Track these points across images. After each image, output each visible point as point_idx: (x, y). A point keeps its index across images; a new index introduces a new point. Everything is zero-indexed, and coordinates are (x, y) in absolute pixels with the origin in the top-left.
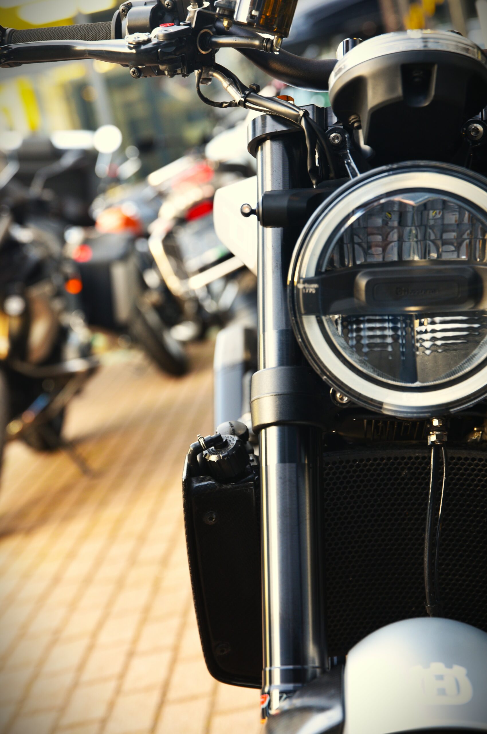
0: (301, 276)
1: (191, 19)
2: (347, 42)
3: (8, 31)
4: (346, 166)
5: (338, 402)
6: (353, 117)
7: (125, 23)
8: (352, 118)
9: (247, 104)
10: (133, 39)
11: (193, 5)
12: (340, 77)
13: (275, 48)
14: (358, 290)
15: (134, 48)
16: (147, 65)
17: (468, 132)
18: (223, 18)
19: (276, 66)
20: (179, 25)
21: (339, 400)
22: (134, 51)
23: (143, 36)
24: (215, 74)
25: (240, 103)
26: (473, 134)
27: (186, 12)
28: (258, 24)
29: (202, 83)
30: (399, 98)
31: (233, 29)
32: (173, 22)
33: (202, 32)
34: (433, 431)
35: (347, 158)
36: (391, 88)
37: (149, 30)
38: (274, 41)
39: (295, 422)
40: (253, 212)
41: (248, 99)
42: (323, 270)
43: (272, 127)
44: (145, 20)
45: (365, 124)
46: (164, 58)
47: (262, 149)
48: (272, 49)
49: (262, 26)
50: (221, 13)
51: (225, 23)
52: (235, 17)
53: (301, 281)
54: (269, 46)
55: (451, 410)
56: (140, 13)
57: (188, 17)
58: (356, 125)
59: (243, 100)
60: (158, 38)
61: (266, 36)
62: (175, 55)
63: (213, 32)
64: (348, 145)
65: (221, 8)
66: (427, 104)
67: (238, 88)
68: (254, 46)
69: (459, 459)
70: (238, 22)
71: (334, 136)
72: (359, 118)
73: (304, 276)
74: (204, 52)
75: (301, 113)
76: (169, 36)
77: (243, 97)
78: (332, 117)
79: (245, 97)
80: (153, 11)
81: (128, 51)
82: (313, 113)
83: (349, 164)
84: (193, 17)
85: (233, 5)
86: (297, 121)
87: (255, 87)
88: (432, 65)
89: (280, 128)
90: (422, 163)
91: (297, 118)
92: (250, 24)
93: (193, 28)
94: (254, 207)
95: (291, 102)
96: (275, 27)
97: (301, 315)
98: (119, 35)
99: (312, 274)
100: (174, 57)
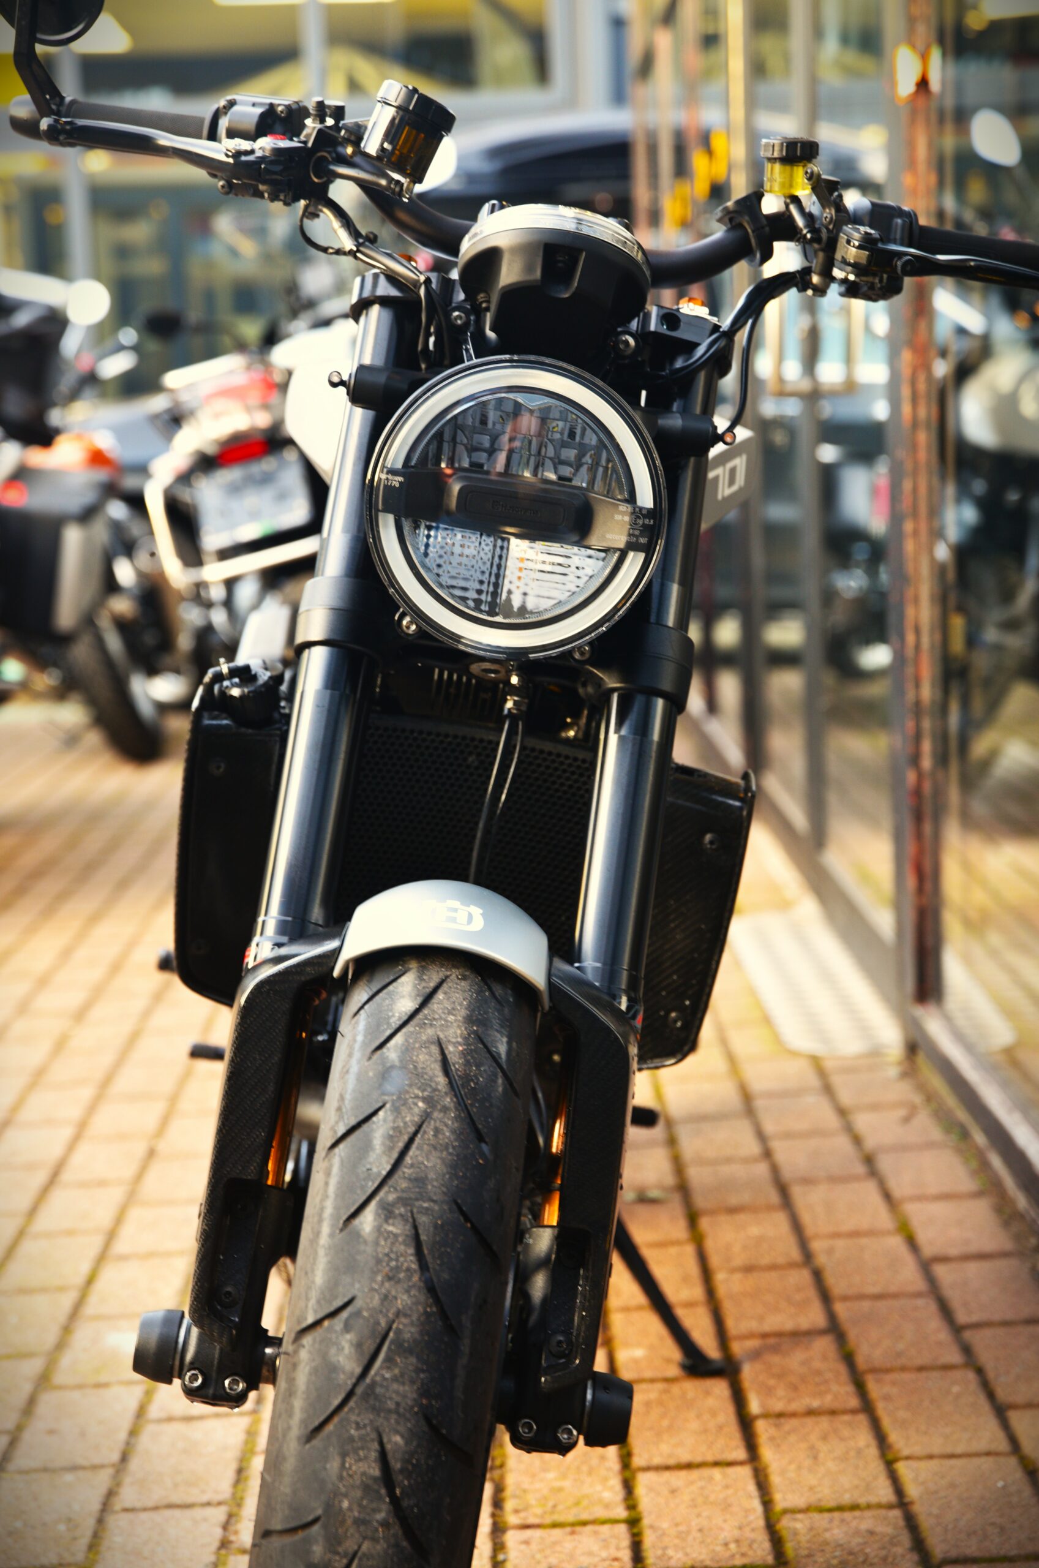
0: (386, 465)
1: (308, 136)
2: (494, 205)
3: (68, 99)
4: (464, 352)
5: (403, 631)
6: (482, 295)
7: (224, 123)
8: (481, 297)
9: (359, 255)
10: (233, 146)
11: (313, 120)
12: (474, 243)
13: (404, 193)
14: (449, 495)
15: (233, 156)
16: (245, 181)
17: (617, 342)
18: (347, 144)
19: (402, 216)
20: (291, 140)
21: (405, 628)
22: (231, 160)
23: (245, 145)
24: (325, 210)
25: (351, 253)
26: (622, 346)
27: (304, 126)
28: (389, 160)
29: (307, 218)
30: (536, 281)
31: (358, 159)
32: (284, 134)
33: (319, 154)
34: (511, 695)
35: (466, 342)
36: (529, 268)
37: (253, 137)
38: (405, 185)
39: (349, 645)
40: (342, 383)
41: (362, 249)
42: (413, 463)
43: (385, 289)
44: (251, 124)
45: (493, 306)
46: (267, 177)
47: (367, 314)
48: (400, 194)
49: (393, 163)
50: (346, 136)
51: (349, 150)
52: (362, 145)
53: (385, 470)
54: (397, 189)
55: (530, 656)
56: (245, 115)
57: (305, 133)
58: (484, 305)
59: (355, 249)
60: (263, 151)
61: (396, 176)
62: (281, 175)
63: (332, 158)
64: (472, 328)
65: (347, 130)
66: (567, 296)
67: (350, 234)
68: (379, 185)
69: (542, 752)
70: (365, 152)
71: (457, 316)
72: (490, 298)
73: (389, 464)
74: (316, 180)
75: (422, 278)
76: (277, 151)
77: (356, 246)
78: (458, 292)
79: (358, 245)
80: (263, 116)
81: (224, 159)
82: (437, 282)
83: (467, 350)
84: (310, 135)
85: (362, 130)
86: (415, 287)
87: (371, 236)
88: (580, 251)
89: (394, 292)
90: (547, 360)
91: (417, 285)
92: (379, 158)
93: (309, 149)
94: (345, 378)
95: (413, 264)
96: (408, 168)
97: (378, 510)
98: (213, 136)
99: (399, 465)
100: (279, 177)
